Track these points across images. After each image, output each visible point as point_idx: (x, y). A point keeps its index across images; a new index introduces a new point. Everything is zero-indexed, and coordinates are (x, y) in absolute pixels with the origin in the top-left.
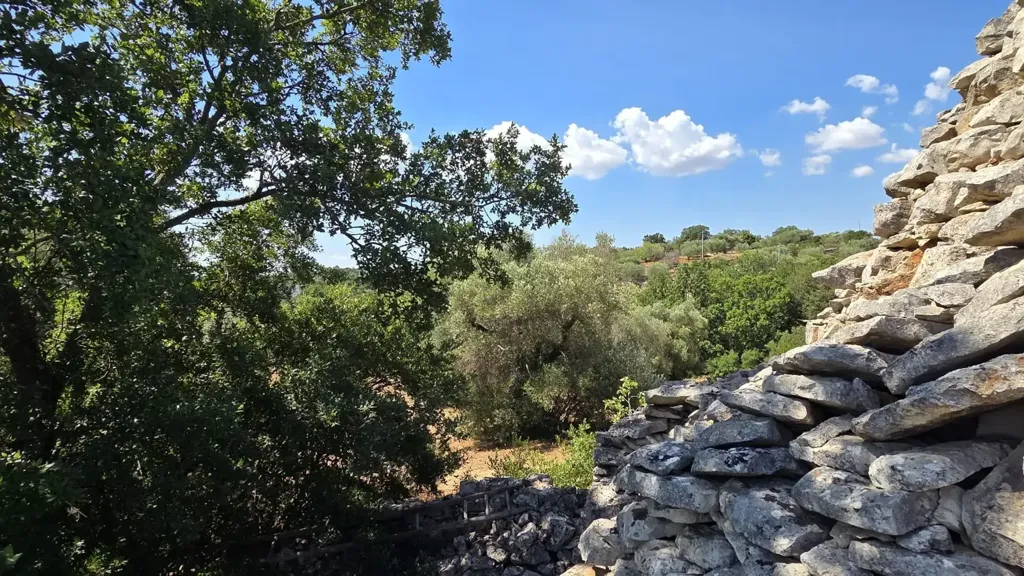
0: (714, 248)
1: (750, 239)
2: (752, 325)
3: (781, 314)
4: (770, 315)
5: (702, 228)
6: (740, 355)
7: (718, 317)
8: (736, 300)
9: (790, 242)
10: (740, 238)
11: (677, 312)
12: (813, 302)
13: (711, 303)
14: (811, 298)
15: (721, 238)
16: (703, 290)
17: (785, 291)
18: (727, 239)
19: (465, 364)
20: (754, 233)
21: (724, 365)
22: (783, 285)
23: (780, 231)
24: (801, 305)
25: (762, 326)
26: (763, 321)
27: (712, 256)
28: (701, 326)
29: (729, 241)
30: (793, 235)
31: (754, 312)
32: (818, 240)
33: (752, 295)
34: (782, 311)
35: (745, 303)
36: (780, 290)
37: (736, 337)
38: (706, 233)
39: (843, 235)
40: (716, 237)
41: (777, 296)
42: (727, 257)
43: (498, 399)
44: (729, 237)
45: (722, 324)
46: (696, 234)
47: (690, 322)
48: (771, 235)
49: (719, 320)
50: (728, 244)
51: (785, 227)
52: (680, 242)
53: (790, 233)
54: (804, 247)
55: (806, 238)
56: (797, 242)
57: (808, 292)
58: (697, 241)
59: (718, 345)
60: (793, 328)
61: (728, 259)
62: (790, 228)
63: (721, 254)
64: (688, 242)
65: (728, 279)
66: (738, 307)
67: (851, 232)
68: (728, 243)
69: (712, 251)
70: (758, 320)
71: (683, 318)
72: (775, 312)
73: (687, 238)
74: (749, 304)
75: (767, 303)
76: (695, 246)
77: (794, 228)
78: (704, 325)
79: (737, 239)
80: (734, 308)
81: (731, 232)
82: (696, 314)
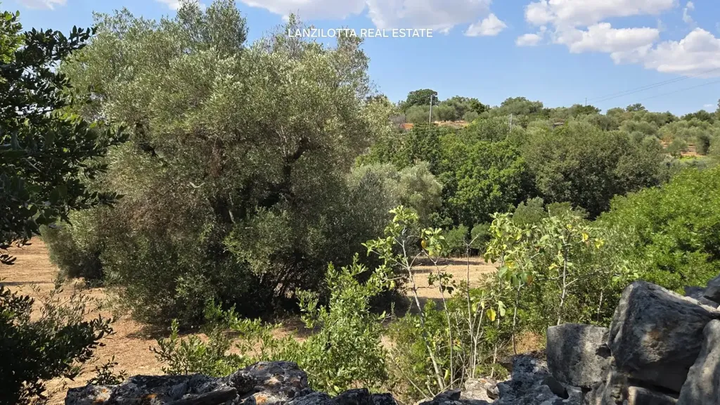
0: (443, 115)
1: (480, 108)
2: (485, 196)
3: (515, 186)
4: (503, 187)
5: (430, 92)
6: (470, 230)
7: (449, 187)
8: (469, 168)
9: (519, 113)
10: (469, 106)
11: (409, 175)
12: (548, 173)
13: (443, 171)
14: (546, 169)
15: (450, 105)
16: (434, 156)
17: (520, 160)
18: (456, 105)
19: (132, 207)
20: (484, 103)
21: (452, 241)
22: (518, 154)
23: (509, 102)
24: (534, 177)
25: (495, 197)
26: (496, 192)
27: (440, 123)
28: (435, 192)
29: (457, 109)
30: (523, 107)
31: (487, 182)
32: (547, 113)
33: (486, 164)
34: (516, 182)
35: (479, 172)
36: (515, 159)
37: (467, 210)
38: (434, 98)
39: (571, 109)
40: (444, 103)
41: (513, 166)
42: (456, 125)
43: (183, 259)
44: (458, 104)
45: (453, 195)
46: (423, 98)
47: (423, 187)
48: (499, 106)
49: (450, 190)
50: (456, 112)
51: (514, 98)
52: (405, 107)
53: (520, 104)
54: (534, 120)
55: (535, 110)
56: (527, 114)
57: (542, 163)
58: (424, 106)
59: (447, 218)
60: (529, 200)
61: (457, 128)
62: (520, 99)
63: (448, 123)
64: (414, 106)
65: (462, 144)
66: (471, 177)
67: (579, 107)
68: (457, 110)
69: (440, 119)
70: (491, 191)
71: (416, 182)
72: (509, 184)
73: (413, 103)
74: (483, 172)
75: (502, 172)
76: (422, 111)
77: (523, 99)
78: (438, 192)
79: (466, 107)
80: (467, 177)
81: (460, 100)
82: (429, 177)
